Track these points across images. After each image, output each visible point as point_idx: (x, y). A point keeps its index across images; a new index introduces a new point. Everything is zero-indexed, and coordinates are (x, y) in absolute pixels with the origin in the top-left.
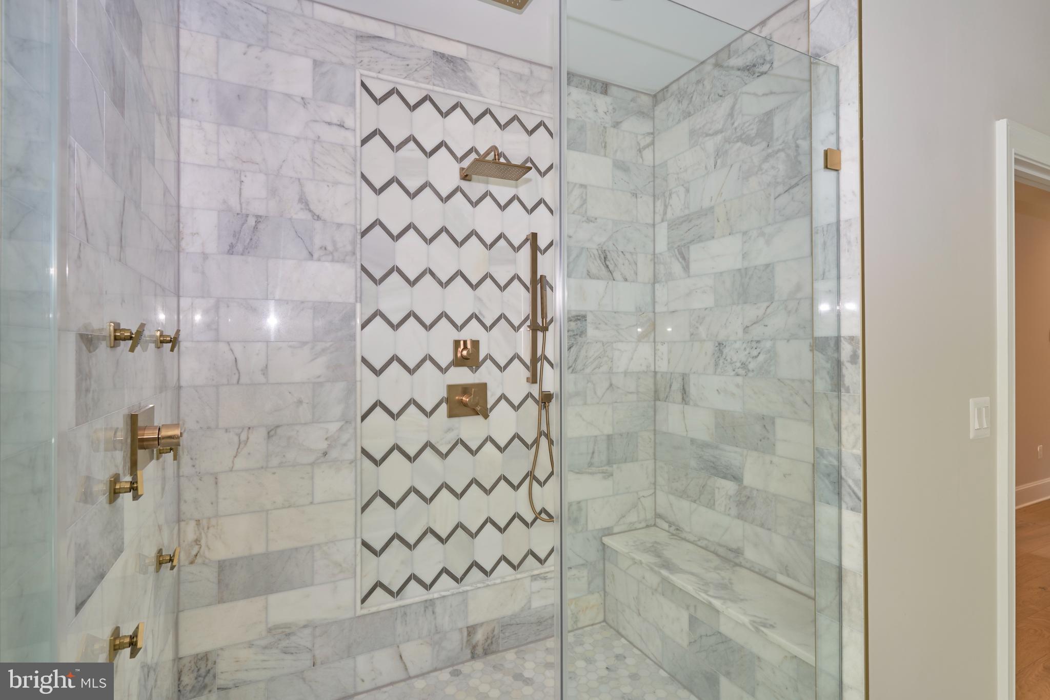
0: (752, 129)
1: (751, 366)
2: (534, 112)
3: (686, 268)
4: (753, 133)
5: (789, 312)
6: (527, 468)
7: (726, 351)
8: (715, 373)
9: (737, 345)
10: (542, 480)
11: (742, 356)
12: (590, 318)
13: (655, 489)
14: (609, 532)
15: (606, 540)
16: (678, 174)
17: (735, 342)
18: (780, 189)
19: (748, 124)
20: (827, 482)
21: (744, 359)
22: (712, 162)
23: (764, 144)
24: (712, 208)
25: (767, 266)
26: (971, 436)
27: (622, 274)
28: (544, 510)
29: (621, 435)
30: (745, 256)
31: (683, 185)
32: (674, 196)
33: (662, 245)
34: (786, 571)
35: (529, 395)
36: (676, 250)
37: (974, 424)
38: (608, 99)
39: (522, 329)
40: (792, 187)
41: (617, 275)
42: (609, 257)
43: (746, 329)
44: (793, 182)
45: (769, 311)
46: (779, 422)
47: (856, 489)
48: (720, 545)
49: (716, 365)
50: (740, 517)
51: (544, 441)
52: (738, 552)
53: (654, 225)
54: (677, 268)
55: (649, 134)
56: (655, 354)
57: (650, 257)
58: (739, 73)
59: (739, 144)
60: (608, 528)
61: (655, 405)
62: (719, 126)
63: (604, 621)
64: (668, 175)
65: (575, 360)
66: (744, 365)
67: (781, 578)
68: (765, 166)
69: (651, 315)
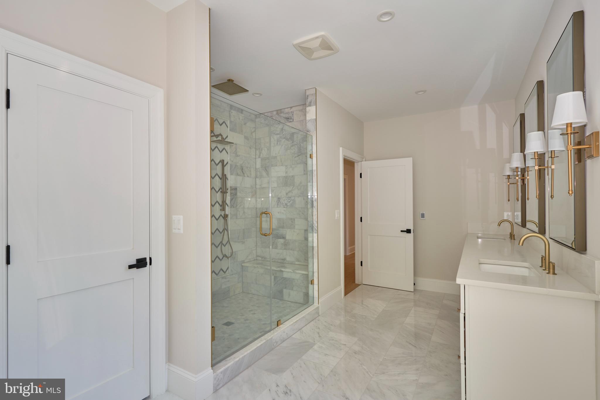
0: (288, 136)
1: (288, 204)
2: (222, 118)
3: (268, 174)
4: (289, 137)
5: (298, 190)
6: (221, 240)
7: (281, 200)
8: (277, 207)
9: (283, 199)
10: (225, 244)
11: (286, 202)
12: (238, 189)
13: (256, 247)
14: (243, 262)
15: (243, 264)
16: (264, 143)
17: (284, 197)
18: (296, 155)
19: (287, 135)
20: (310, 228)
21: (286, 203)
22: (276, 142)
23: (292, 142)
24: (276, 157)
25: (293, 176)
26: (336, 218)
27: (247, 175)
28: (225, 255)
29: (247, 229)
30: (286, 173)
31: (266, 147)
32: (263, 150)
33: (258, 165)
34: (298, 260)
35: (221, 215)
36: (264, 168)
37: (336, 216)
38: (243, 115)
39: (219, 192)
40: (299, 155)
41: (246, 175)
42: (243, 169)
43: (287, 194)
44: (299, 154)
45: (293, 189)
46: (296, 220)
47: (316, 228)
48: (279, 259)
49: (278, 205)
50: (285, 249)
51: (226, 232)
52: (284, 259)
53: (256, 158)
54: (264, 174)
55: (254, 127)
56: (256, 202)
57: (255, 169)
58: (284, 119)
59: (284, 140)
60: (243, 261)
61: (256, 219)
62: (278, 132)
63: (243, 292)
64: (261, 143)
65: (234, 203)
66: (286, 204)
67: (297, 263)
68: (292, 148)
69: (255, 188)
